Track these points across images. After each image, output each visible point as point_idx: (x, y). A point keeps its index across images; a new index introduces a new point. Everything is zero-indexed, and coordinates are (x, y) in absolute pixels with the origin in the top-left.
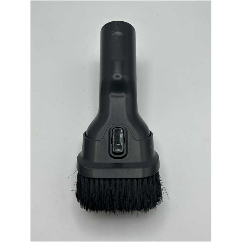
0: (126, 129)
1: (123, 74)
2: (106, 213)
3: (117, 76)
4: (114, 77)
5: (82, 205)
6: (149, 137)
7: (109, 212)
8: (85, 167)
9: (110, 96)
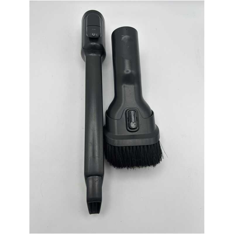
0: (137, 111)
1: (131, 69)
2: (128, 169)
3: (128, 71)
4: (125, 72)
5: (111, 164)
6: (151, 116)
7: (130, 168)
8: (112, 139)
9: (123, 86)
